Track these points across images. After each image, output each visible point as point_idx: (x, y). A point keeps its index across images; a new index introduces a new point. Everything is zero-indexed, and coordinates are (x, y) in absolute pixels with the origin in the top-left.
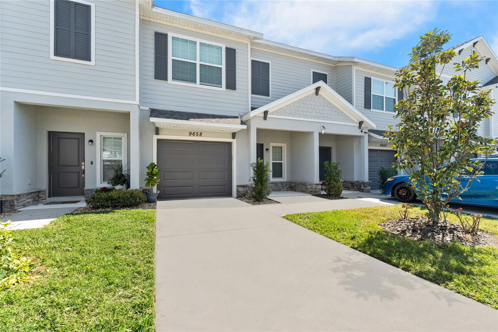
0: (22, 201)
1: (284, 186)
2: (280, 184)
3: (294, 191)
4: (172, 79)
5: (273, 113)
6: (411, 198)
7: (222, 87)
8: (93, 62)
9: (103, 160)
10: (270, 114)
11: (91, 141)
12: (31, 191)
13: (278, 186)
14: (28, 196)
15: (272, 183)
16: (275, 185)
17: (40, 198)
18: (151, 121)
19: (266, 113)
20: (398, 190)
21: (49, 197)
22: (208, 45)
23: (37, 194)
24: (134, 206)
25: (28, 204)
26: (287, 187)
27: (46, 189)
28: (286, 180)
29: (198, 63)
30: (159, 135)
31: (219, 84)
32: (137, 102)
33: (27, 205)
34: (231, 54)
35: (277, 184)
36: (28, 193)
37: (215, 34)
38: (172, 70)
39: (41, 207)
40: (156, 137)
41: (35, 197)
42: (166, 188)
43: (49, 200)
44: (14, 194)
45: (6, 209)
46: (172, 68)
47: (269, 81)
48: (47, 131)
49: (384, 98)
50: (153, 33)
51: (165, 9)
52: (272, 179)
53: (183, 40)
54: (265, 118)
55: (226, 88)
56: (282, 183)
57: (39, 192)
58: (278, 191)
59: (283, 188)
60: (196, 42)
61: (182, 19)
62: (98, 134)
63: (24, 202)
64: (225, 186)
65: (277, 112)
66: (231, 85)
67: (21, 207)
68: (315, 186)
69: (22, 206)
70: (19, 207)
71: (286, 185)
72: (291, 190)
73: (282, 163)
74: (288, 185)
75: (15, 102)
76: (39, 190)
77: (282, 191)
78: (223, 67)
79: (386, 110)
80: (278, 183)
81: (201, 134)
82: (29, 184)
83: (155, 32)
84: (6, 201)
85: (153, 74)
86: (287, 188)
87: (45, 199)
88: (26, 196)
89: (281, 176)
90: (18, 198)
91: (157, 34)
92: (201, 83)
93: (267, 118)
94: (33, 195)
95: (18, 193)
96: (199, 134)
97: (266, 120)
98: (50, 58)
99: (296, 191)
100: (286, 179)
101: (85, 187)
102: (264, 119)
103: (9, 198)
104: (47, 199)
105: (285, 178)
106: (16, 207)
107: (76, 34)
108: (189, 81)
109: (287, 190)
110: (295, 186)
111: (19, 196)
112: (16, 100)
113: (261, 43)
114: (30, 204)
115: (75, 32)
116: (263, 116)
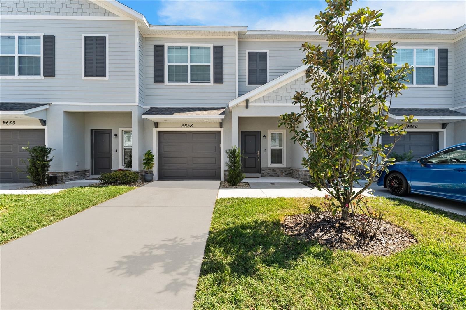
0: (70, 177)
1: (283, 172)
2: (279, 170)
3: (292, 177)
4: (168, 81)
5: (255, 101)
6: (403, 190)
7: (210, 83)
8: (107, 78)
9: (124, 149)
10: (251, 103)
11: (116, 135)
12: (77, 170)
13: (276, 172)
14: (75, 173)
15: (269, 169)
16: (273, 171)
17: (86, 175)
18: (143, 117)
19: (247, 101)
20: (391, 181)
21: (92, 174)
22: (199, 48)
23: (83, 173)
24: (127, 184)
25: (76, 179)
26: (286, 173)
27: (89, 169)
28: (286, 167)
29: (189, 64)
30: (158, 128)
31: (208, 80)
32: (137, 103)
33: (74, 179)
34: (219, 51)
35: (274, 170)
36: (75, 172)
37: (204, 37)
38: (168, 74)
39: (84, 181)
40: (155, 130)
41: (82, 174)
42: (166, 171)
43: (91, 177)
44: (63, 172)
45: (59, 181)
46: (168, 72)
47: (266, 69)
48: (90, 129)
49: (414, 69)
50: (153, 47)
51: (159, 26)
52: (270, 165)
53: (177, 48)
54: (247, 106)
55: (214, 83)
56: (281, 169)
57: (85, 171)
58: (276, 177)
59: (282, 174)
60: (187, 47)
61: (173, 30)
62: (120, 129)
63: (72, 177)
64: (215, 171)
65: (260, 100)
66: (219, 79)
67: (68, 180)
68: (304, 173)
69: (70, 180)
70: (67, 181)
71: (285, 171)
72: (290, 176)
73: (282, 149)
74: (287, 171)
75: (64, 111)
76: (85, 170)
77: (281, 177)
78: (212, 64)
79: (417, 83)
80: (276, 169)
81: (192, 125)
82: (77, 166)
83: (155, 45)
84: (59, 176)
85: (153, 79)
86: (287, 175)
87: (88, 176)
88: (73, 173)
89: (280, 161)
90: (66, 174)
91: (156, 47)
92: (192, 81)
93: (249, 107)
94: (79, 173)
95: (65, 171)
96: (190, 125)
97: (248, 108)
98: (82, 79)
99: (293, 178)
100: (286, 165)
101: (112, 168)
102: (246, 108)
103: (61, 175)
104: (90, 176)
105: (284, 164)
106: (64, 181)
107: (97, 59)
108: (182, 81)
109: (287, 177)
110: (293, 172)
111: (67, 173)
112: (64, 110)
113: (256, 35)
114: (77, 179)
115: (96, 58)
116: (245, 105)
